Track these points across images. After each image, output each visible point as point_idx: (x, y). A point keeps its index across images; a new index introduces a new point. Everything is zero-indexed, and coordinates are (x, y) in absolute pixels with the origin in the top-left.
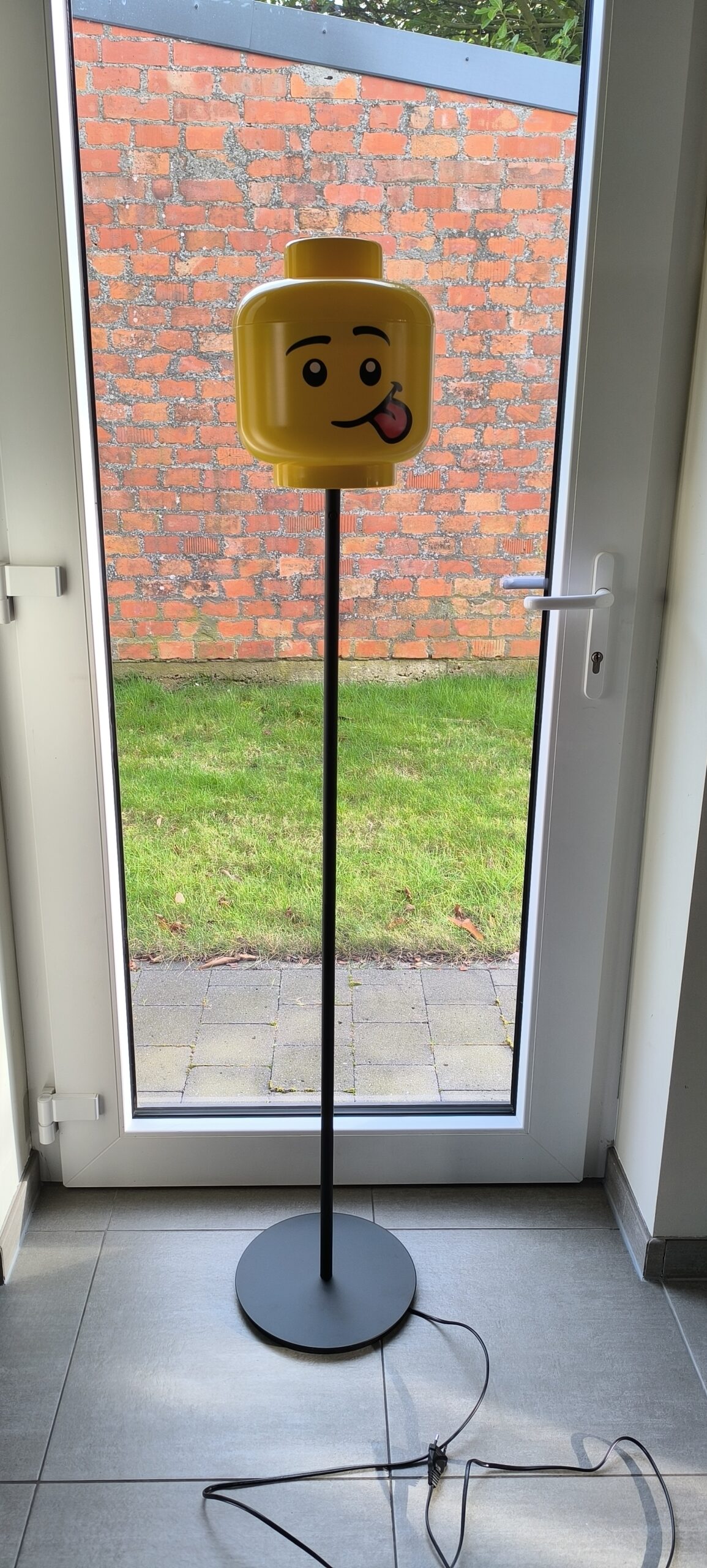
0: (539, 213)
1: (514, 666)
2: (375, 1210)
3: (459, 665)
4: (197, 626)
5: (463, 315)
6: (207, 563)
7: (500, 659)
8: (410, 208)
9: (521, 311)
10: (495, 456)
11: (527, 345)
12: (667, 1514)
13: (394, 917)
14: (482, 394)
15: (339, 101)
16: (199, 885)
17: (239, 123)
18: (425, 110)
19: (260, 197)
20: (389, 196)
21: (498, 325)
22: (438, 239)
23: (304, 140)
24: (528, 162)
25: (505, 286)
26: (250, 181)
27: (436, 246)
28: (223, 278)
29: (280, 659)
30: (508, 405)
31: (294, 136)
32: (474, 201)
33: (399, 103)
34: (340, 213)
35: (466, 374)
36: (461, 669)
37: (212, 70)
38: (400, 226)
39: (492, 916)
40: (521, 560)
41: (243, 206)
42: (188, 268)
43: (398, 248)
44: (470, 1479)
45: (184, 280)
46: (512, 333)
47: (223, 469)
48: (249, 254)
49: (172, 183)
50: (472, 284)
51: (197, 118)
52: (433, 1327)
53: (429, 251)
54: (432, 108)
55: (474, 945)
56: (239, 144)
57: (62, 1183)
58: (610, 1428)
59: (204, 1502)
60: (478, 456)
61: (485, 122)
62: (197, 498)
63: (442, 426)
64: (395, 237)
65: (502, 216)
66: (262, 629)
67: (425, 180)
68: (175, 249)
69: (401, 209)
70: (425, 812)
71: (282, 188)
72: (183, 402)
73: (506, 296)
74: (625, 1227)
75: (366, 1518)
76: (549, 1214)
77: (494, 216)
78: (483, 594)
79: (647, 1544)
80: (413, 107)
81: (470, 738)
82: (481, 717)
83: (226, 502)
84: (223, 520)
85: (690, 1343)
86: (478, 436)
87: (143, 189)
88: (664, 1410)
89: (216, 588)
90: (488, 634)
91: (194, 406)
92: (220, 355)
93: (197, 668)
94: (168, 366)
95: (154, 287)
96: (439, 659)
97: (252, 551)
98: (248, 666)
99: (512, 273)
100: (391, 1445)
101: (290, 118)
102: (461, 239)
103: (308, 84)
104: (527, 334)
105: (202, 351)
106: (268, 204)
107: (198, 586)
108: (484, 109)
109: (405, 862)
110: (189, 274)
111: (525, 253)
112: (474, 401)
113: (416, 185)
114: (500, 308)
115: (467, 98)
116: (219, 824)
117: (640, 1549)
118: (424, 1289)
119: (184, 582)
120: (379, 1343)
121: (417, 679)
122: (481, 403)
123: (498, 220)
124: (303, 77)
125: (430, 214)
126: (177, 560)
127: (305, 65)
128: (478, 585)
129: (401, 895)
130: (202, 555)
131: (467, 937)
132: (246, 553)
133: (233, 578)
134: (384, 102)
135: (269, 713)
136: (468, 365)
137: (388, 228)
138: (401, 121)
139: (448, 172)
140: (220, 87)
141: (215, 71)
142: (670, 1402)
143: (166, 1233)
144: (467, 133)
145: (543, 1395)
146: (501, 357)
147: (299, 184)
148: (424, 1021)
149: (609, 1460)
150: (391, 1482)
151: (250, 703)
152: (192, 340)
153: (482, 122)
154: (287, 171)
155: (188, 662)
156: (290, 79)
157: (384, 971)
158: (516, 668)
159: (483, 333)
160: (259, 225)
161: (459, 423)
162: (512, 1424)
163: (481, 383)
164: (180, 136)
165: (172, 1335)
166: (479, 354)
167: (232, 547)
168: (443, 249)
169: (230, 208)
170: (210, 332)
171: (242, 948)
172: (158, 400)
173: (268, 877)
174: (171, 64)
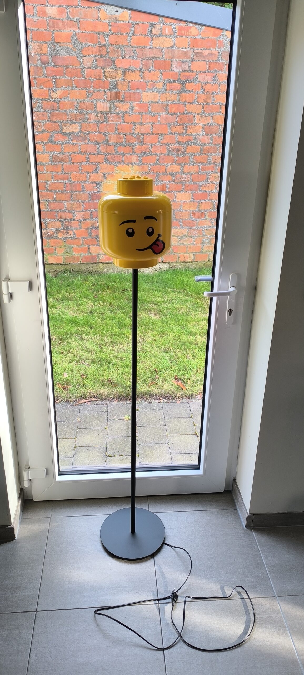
0: (207, 72)
1: (197, 265)
2: (149, 505)
3: (174, 264)
4: (64, 249)
5: (175, 117)
6: (68, 223)
7: (191, 262)
8: (152, 70)
9: (200, 115)
10: (189, 177)
11: (202, 130)
12: (252, 612)
13: (151, 381)
14: (183, 151)
15: (121, 21)
16: (73, 369)
17: (78, 31)
18: (159, 26)
19: (87, 64)
20: (143, 64)
21: (190, 121)
22: (165, 84)
23: (106, 39)
24: (203, 50)
25: (193, 104)
26: (83, 57)
27: (164, 87)
28: (72, 100)
29: (99, 263)
30: (194, 155)
31: (102, 37)
32: (180, 67)
33: (147, 23)
34: (122, 71)
35: (177, 142)
36: (175, 266)
37: (66, 7)
38: (148, 77)
39: (189, 380)
40: (199, 221)
41: (80, 68)
42: (57, 95)
43: (147, 87)
44: (186, 603)
45: (55, 100)
46: (196, 124)
47: (74, 183)
48: (83, 89)
49: (49, 57)
50: (179, 103)
51: (59, 28)
52: (171, 549)
53: (161, 89)
54: (162, 25)
55: (182, 393)
56: (78, 40)
57: (33, 499)
58: (233, 582)
59: (95, 615)
60: (182, 177)
61: (184, 32)
62: (63, 195)
63: (166, 165)
64: (146, 82)
65: (192, 73)
66: (92, 250)
67: (159, 57)
68: (51, 87)
69: (148, 70)
70: (162, 333)
71: (97, 60)
72: (56, 154)
73: (194, 108)
74: (239, 509)
75: (151, 618)
76: (212, 504)
77: (188, 74)
78: (184, 235)
79: (246, 622)
80: (153, 25)
81: (179, 298)
82: (183, 288)
83: (75, 197)
84: (74, 205)
85: (261, 551)
86: (182, 169)
87: (36, 60)
88: (252, 575)
89: (72, 234)
90: (186, 252)
91: (61, 155)
92: (72, 134)
93: (64, 267)
94: (49, 138)
95: (42, 103)
96: (166, 262)
97: (87, 218)
98: (86, 266)
99: (196, 99)
100: (158, 592)
101: (100, 28)
102: (174, 83)
103: (108, 14)
104: (202, 125)
105: (64, 131)
106: (91, 67)
107: (64, 232)
108: (184, 26)
109: (154, 356)
110: (57, 98)
111: (201, 90)
112: (180, 154)
113: (155, 60)
114: (191, 114)
115: (176, 21)
116: (79, 340)
117: (243, 624)
118: (168, 535)
119: (58, 231)
120: (153, 556)
121: (157, 271)
122: (183, 155)
123: (190, 76)
124: (105, 10)
125: (161, 72)
126: (55, 222)
127: (106, 5)
128: (182, 231)
129: (154, 372)
130: (65, 220)
131: (180, 389)
132: (84, 218)
133: (79, 229)
134: (141, 22)
135: (96, 288)
136: (177, 138)
137: (143, 79)
138: (148, 31)
139: (168, 54)
140: (69, 15)
141: (67, 7)
142: (254, 572)
143: (73, 517)
144: (177, 37)
145: (210, 572)
146: (191, 135)
147: (104, 58)
148: (164, 425)
149: (233, 593)
150: (159, 605)
151: (87, 282)
152: (59, 127)
153: (183, 32)
154: (99, 52)
155: (61, 265)
156: (100, 11)
157: (148, 404)
158: (197, 266)
159: (184, 125)
160: (87, 77)
161: (173, 163)
162: (200, 583)
163: (183, 146)
164: (52, 36)
165: (79, 556)
166: (182, 134)
167: (78, 216)
168: (167, 88)
169: (74, 68)
170: (67, 123)
171: (92, 396)
172: (45, 153)
173: (100, 364)
174: (47, 4)
